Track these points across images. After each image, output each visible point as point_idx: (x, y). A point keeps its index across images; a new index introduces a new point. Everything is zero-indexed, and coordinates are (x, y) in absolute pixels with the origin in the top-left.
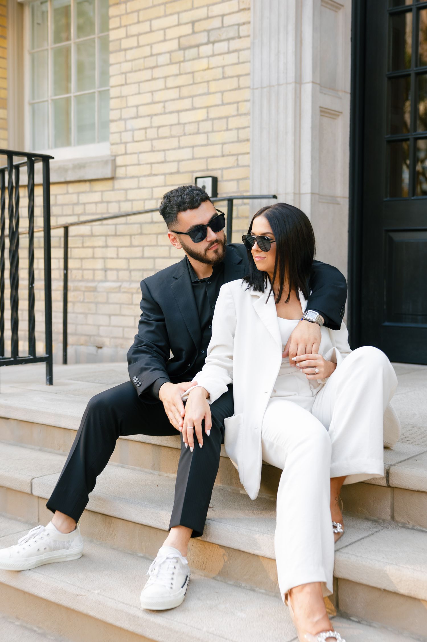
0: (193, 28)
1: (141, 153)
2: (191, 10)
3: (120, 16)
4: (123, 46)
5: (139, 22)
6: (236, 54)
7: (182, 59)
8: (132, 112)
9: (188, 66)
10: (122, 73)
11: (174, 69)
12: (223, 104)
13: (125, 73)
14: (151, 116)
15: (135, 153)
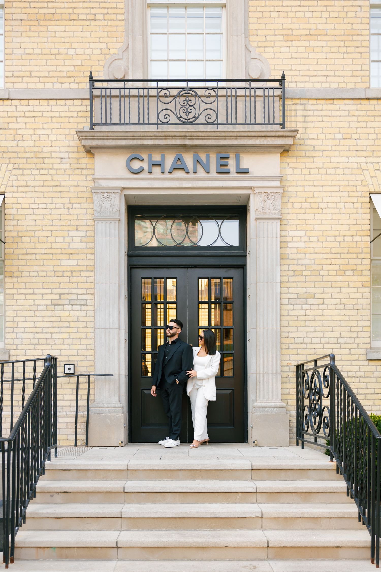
0: (60, 297)
1: (27, 350)
2: (59, 288)
3: (13, 283)
4: (15, 298)
5: (26, 288)
6: (85, 312)
7: (54, 309)
8: (22, 330)
9: (57, 313)
10: (15, 311)
11: (49, 313)
12: (78, 333)
13: (17, 311)
14: (34, 333)
15: (23, 350)
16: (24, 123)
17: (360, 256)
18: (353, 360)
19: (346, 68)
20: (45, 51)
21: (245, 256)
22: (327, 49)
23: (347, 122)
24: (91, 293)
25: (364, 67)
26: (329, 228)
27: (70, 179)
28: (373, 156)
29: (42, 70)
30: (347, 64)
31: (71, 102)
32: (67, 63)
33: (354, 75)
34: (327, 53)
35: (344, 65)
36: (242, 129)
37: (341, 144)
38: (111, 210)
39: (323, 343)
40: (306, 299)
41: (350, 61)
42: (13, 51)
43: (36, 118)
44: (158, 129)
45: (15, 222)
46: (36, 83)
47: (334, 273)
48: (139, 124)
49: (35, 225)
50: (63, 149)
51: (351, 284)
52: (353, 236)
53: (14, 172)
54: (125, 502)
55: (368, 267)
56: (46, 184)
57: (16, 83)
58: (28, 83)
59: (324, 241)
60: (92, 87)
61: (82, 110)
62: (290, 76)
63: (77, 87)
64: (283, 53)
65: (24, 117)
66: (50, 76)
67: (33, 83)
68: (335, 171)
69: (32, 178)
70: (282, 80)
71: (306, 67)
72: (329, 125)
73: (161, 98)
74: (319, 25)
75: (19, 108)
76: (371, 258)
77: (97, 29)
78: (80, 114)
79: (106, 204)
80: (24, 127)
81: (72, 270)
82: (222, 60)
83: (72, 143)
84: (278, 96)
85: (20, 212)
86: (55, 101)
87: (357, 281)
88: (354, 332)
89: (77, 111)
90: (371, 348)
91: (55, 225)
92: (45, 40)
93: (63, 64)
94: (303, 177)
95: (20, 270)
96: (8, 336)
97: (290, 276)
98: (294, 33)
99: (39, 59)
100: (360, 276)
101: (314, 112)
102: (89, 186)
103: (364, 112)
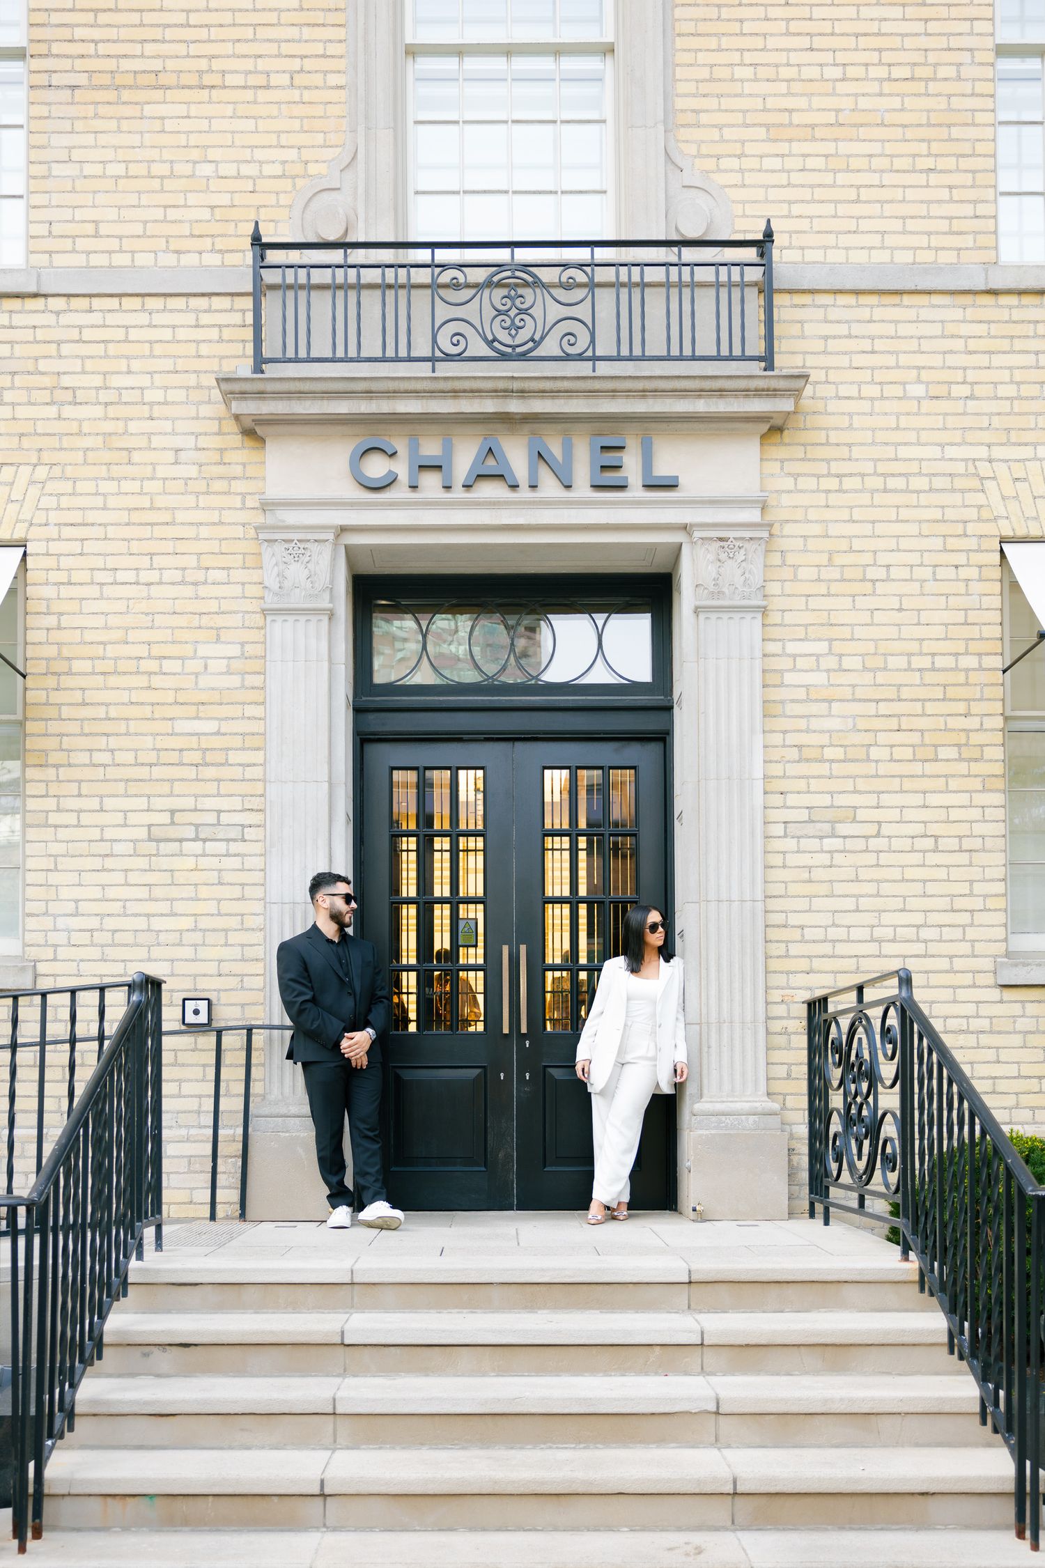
0: (172, 818)
1: (82, 961)
2: (168, 796)
3: (47, 782)
4: (50, 821)
5: (80, 795)
6: (239, 858)
7: (155, 852)
8: (70, 907)
9: (165, 863)
10: (50, 856)
11: (142, 863)
12: (219, 914)
13: (56, 856)
14: (102, 916)
15: (72, 961)
16: (77, 357)
17: (976, 708)
18: (959, 987)
19: (936, 210)
20: (134, 169)
21: (669, 709)
22: (884, 163)
23: (939, 353)
24: (255, 808)
25: (982, 209)
26: (892, 632)
27: (201, 505)
28: (1008, 443)
29: (126, 219)
30: (939, 202)
31: (202, 303)
32: (192, 199)
33: (955, 229)
34: (882, 171)
35: (929, 202)
36: (658, 373)
37: (923, 410)
38: (309, 585)
39: (880, 941)
40: (833, 822)
41: (945, 194)
42: (50, 169)
43: (110, 346)
44: (434, 371)
45: (51, 621)
46: (110, 252)
47: (907, 753)
48: (384, 360)
49: (106, 628)
50: (182, 426)
51: (953, 784)
52: (957, 654)
53: (51, 487)
54: (345, 1370)
55: (999, 738)
56: (136, 517)
57: (58, 252)
58: (88, 253)
59: (879, 669)
60: (260, 264)
61: (233, 323)
62: (785, 232)
63: (220, 263)
64: (767, 171)
65: (77, 342)
66: (148, 233)
67: (103, 252)
68: (908, 482)
69: (99, 501)
70: (764, 244)
71: (828, 209)
72: (891, 360)
73: (442, 292)
74: (860, 99)
75: (65, 319)
76: (1008, 713)
77: (274, 110)
78: (227, 334)
79: (297, 572)
80: (79, 369)
81: (204, 746)
82: (605, 192)
83: (205, 410)
84: (755, 284)
85: (65, 591)
86: (162, 299)
87: (969, 776)
88: (961, 911)
89: (220, 326)
90: (1008, 954)
91: (159, 628)
92: (135, 140)
93: (182, 203)
94: (821, 499)
95: (64, 747)
96: (32, 923)
97: (789, 762)
98: (796, 121)
99: (120, 188)
100: (976, 760)
101: (850, 327)
102: (250, 524)
103: (985, 326)
